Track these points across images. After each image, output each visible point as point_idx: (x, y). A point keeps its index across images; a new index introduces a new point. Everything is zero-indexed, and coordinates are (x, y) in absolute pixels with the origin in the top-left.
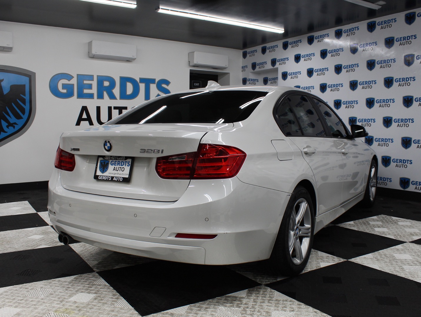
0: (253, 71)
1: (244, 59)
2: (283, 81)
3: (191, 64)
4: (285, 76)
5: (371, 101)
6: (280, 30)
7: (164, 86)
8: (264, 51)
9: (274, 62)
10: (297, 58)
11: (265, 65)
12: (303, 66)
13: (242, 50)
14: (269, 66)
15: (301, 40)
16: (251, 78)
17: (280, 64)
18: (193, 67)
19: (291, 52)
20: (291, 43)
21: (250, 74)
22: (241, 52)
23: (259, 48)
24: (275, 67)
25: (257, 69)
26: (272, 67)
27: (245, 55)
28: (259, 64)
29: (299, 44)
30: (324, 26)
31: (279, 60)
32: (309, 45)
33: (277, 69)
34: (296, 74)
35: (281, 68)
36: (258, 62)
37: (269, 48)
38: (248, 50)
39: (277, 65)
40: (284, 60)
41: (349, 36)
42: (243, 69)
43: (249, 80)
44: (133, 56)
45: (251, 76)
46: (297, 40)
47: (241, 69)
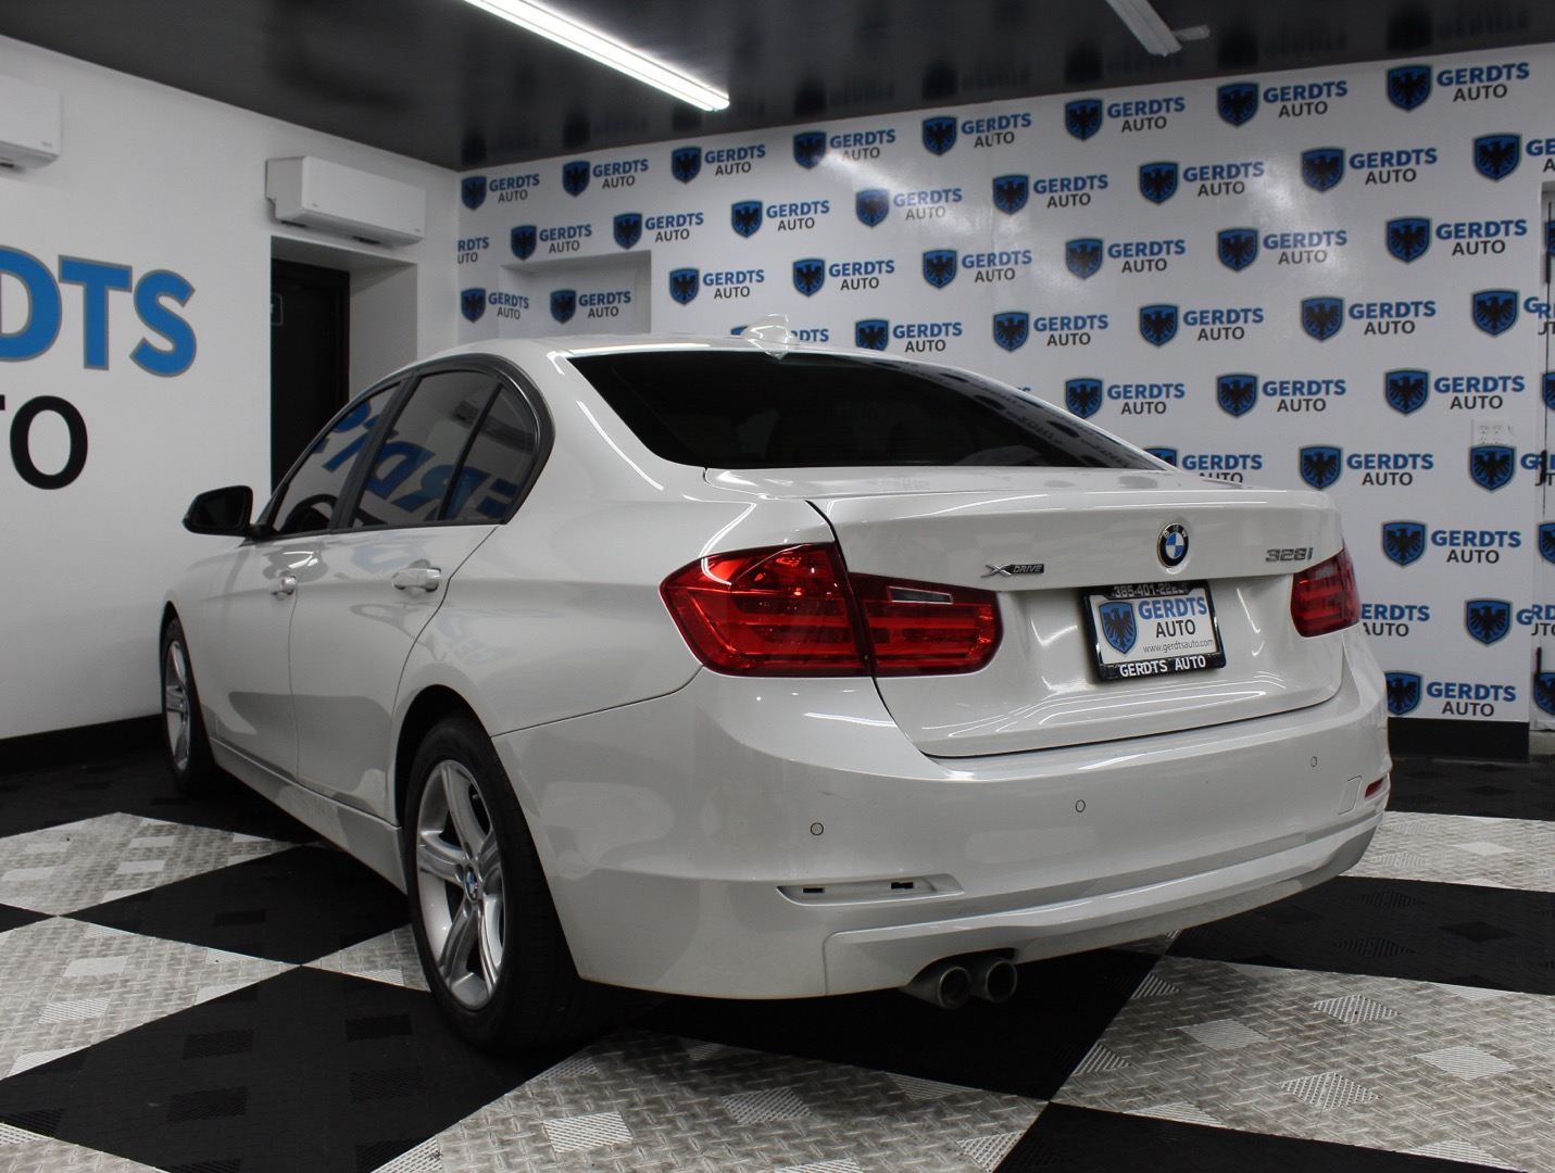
0: (515, 261)
1: (468, 211)
2: (677, 306)
3: (281, 214)
4: (684, 285)
5: (1088, 389)
6: (710, 98)
7: (168, 302)
8: (576, 180)
9: (628, 229)
10: (746, 218)
11: (583, 240)
12: (776, 249)
13: (458, 169)
14: (603, 243)
15: (763, 146)
16: (505, 290)
17: (659, 238)
18: (284, 227)
19: (716, 194)
20: (717, 157)
21: (503, 275)
22: (454, 181)
23: (551, 170)
24: (638, 247)
25: (542, 252)
26: (616, 249)
27: (473, 195)
28: (549, 235)
29: (755, 162)
30: (868, 96)
31: (656, 223)
32: (801, 171)
33: (645, 258)
34: (737, 282)
35: (666, 257)
36: (542, 225)
37: (604, 171)
38: (492, 173)
39: (647, 239)
40: (677, 225)
41: (989, 145)
42: (462, 252)
43: (498, 298)
44: (44, 144)
45: (507, 285)
46: (746, 146)
47: (455, 253)
